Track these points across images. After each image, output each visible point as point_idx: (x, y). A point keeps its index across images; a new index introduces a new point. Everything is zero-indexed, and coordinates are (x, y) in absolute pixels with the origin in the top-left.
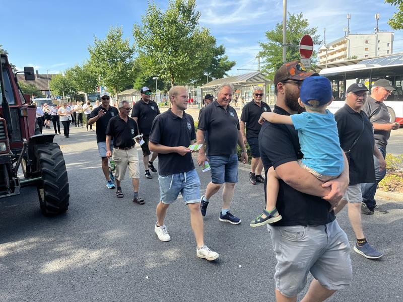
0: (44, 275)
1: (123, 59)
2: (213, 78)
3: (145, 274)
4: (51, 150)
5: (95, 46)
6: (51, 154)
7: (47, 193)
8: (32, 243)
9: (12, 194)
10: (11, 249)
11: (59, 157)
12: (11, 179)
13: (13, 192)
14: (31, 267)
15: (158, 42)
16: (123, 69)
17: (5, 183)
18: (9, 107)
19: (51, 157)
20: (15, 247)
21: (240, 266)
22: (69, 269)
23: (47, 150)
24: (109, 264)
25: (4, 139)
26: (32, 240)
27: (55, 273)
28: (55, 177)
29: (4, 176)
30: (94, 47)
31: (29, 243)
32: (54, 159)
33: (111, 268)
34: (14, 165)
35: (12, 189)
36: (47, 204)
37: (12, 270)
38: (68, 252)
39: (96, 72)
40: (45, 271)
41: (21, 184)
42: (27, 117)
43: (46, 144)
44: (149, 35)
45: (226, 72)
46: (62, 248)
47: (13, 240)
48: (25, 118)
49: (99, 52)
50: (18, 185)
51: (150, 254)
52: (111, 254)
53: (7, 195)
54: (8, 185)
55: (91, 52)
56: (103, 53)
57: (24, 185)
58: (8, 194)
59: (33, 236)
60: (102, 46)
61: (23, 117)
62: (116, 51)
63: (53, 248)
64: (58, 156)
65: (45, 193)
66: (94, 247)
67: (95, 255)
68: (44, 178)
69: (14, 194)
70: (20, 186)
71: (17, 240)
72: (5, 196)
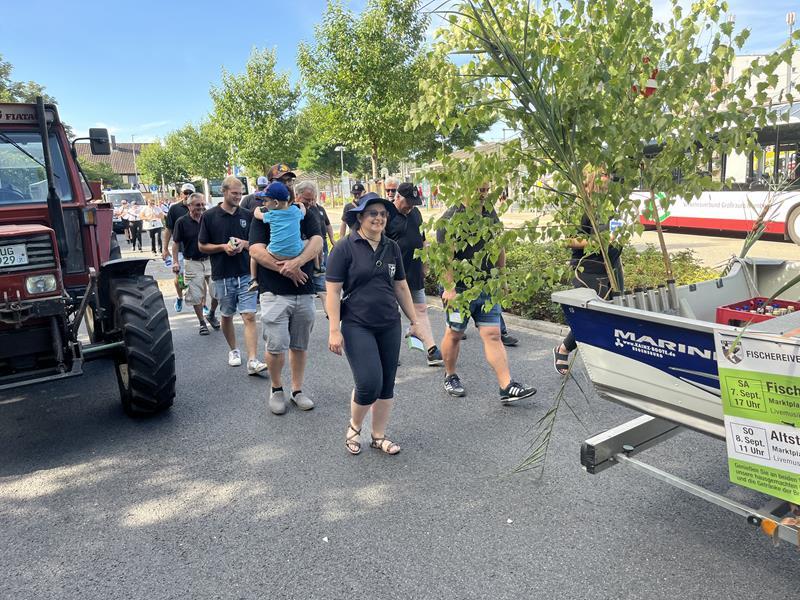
0: (129, 530)
1: (277, 112)
2: (455, 148)
3: (322, 533)
4: (141, 289)
5: (224, 87)
6: (140, 298)
7: (134, 373)
8: (106, 468)
9: (67, 375)
10: (65, 480)
11: (156, 303)
12: (65, 344)
13: (69, 370)
14: (103, 515)
15: (346, 76)
16: (277, 132)
17: (53, 352)
18: (62, 205)
19: (141, 302)
20: (73, 477)
21: (509, 521)
22: (176, 520)
23: (134, 288)
24: (252, 513)
25: (52, 268)
26: (106, 462)
27: (150, 526)
28: (149, 343)
29: (51, 340)
30: (221, 90)
31: (100, 469)
32: (146, 307)
33: (255, 518)
34: (72, 317)
35: (68, 364)
36: (134, 393)
37: (67, 520)
38: (174, 486)
39: (225, 138)
40: (130, 522)
41: (85, 355)
42: (95, 226)
43: (134, 278)
44: (329, 64)
45: (480, 135)
46: (161, 478)
47: (69, 463)
48: (92, 228)
49: (231, 97)
50: (78, 356)
51: (332, 493)
52: (256, 492)
53: (58, 376)
54: (60, 356)
55: (216, 98)
56: (239, 100)
57: (91, 357)
58: (60, 373)
59: (107, 454)
60: (238, 87)
61: (88, 226)
62: (264, 96)
63: (144, 478)
64: (155, 300)
65: (130, 373)
66: (223, 478)
67: (224, 493)
68: (128, 343)
69: (71, 373)
70: (82, 357)
71: (77, 462)
72: (54, 377)
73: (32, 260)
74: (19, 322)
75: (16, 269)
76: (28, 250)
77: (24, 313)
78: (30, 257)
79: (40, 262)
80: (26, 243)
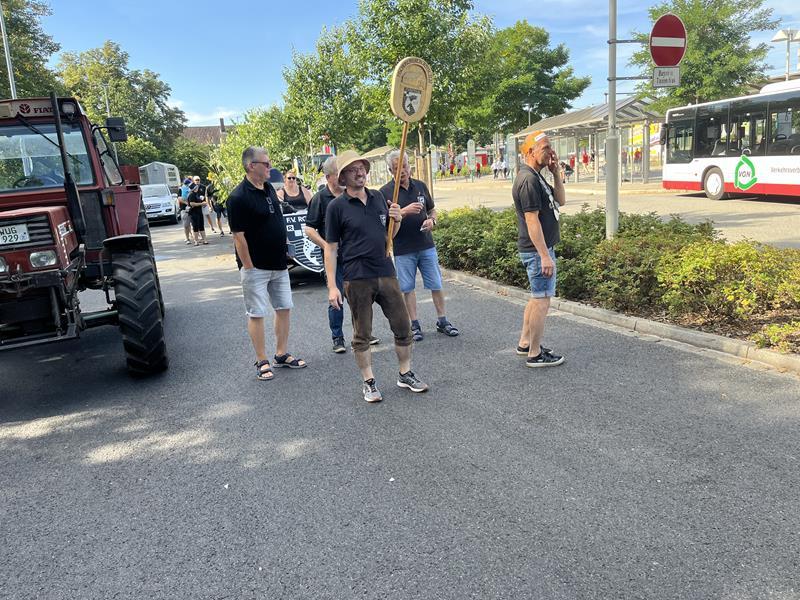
1: (346, 89)
2: (544, 116)
4: (134, 263)
5: (294, 67)
6: (131, 271)
9: (62, 338)
11: (146, 276)
12: (62, 311)
13: (65, 334)
17: (52, 318)
18: (77, 189)
19: (131, 274)
21: (392, 479)
23: (127, 263)
25: (50, 244)
26: (95, 413)
28: (136, 311)
29: (50, 307)
30: (292, 70)
32: (135, 279)
35: (65, 327)
39: (297, 118)
42: (114, 206)
43: (130, 253)
45: (569, 102)
48: (111, 208)
49: (301, 77)
50: (73, 321)
53: (55, 339)
54: (58, 321)
55: (288, 79)
56: (309, 80)
58: (56, 335)
60: (307, 68)
61: (108, 206)
62: (333, 74)
64: (144, 273)
69: (66, 337)
71: (70, 413)
72: (51, 339)
73: (34, 238)
74: (19, 291)
75: (20, 246)
76: (29, 229)
77: (24, 284)
78: (31, 235)
79: (40, 240)
80: (27, 223)
